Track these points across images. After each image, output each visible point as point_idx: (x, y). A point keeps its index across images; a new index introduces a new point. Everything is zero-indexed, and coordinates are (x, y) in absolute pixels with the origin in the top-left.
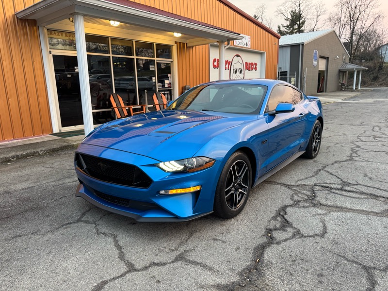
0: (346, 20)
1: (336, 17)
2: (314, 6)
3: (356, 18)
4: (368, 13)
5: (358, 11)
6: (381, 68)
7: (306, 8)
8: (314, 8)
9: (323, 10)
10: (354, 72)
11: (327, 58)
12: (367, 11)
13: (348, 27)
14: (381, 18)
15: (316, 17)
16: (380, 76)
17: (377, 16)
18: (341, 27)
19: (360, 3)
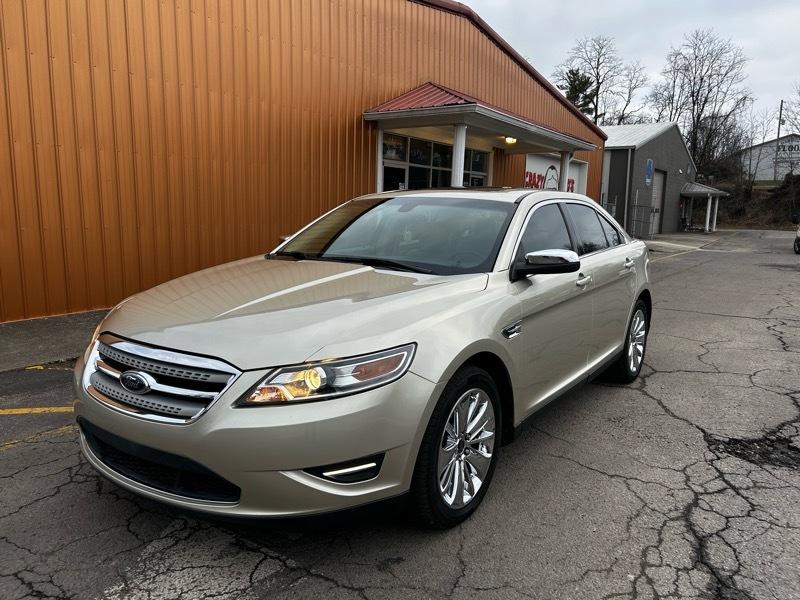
0: (683, 99)
1: (666, 93)
2: (626, 69)
3: (703, 99)
4: (724, 90)
5: (706, 84)
6: (748, 194)
7: (611, 73)
8: (625, 72)
9: (641, 78)
10: (707, 198)
11: (665, 173)
12: (724, 88)
13: (688, 114)
14: (748, 103)
15: (628, 91)
16: (748, 209)
17: (740, 96)
18: (674, 111)
19: (710, 72)
